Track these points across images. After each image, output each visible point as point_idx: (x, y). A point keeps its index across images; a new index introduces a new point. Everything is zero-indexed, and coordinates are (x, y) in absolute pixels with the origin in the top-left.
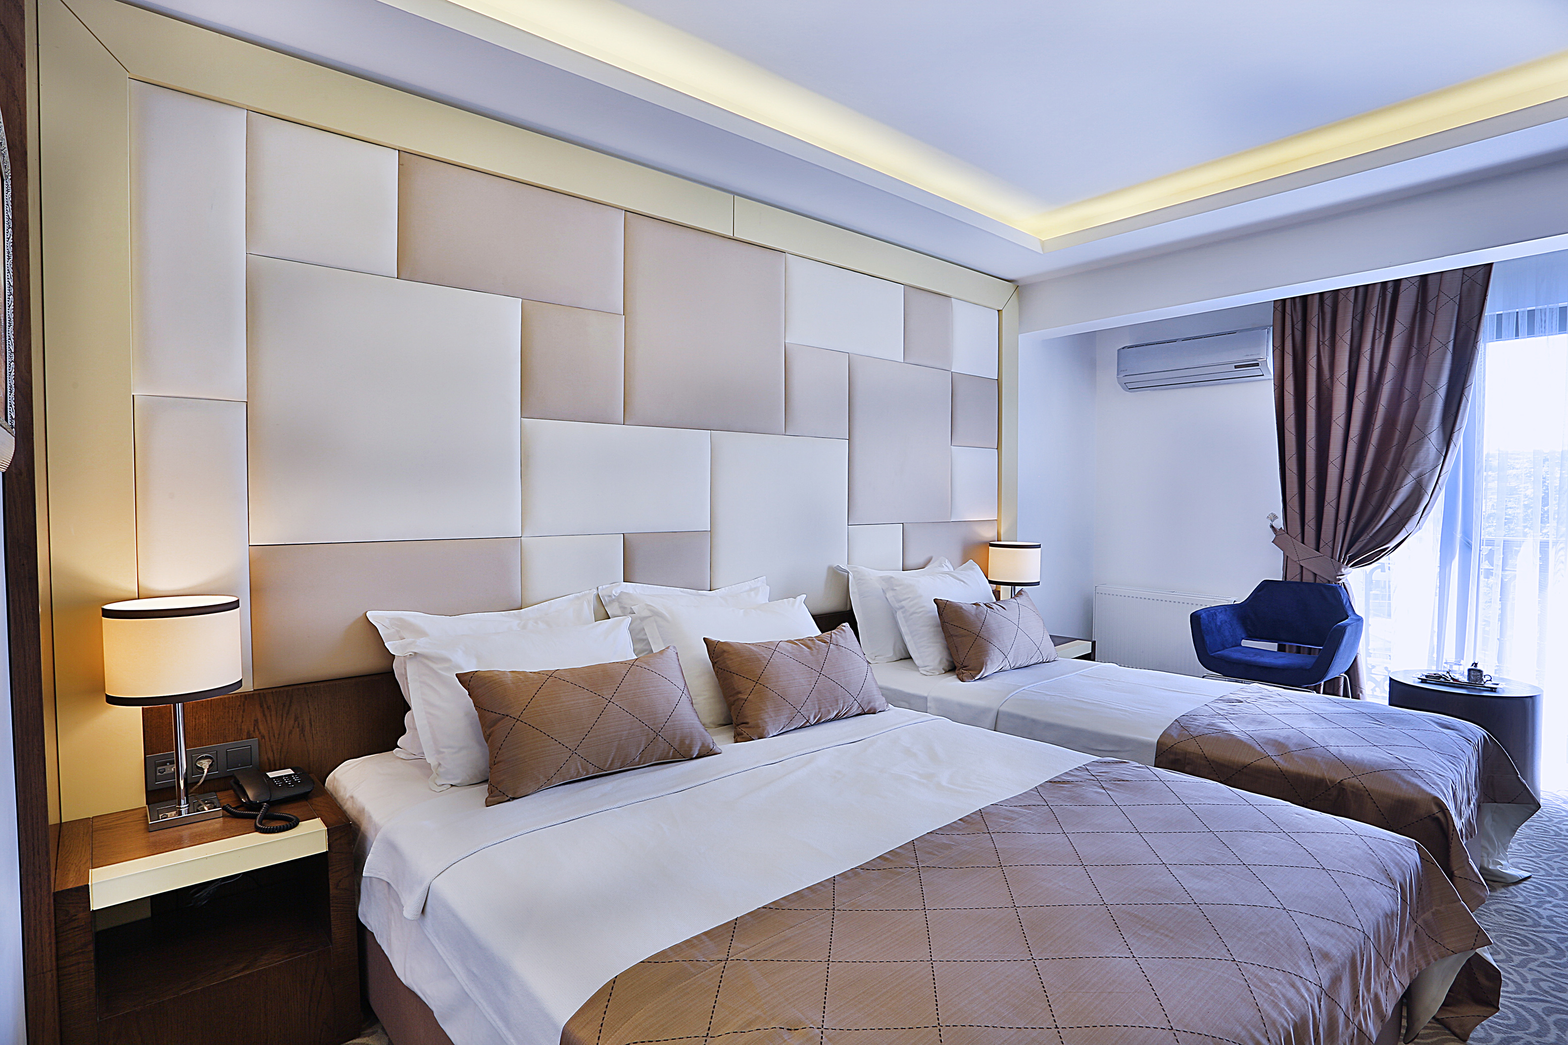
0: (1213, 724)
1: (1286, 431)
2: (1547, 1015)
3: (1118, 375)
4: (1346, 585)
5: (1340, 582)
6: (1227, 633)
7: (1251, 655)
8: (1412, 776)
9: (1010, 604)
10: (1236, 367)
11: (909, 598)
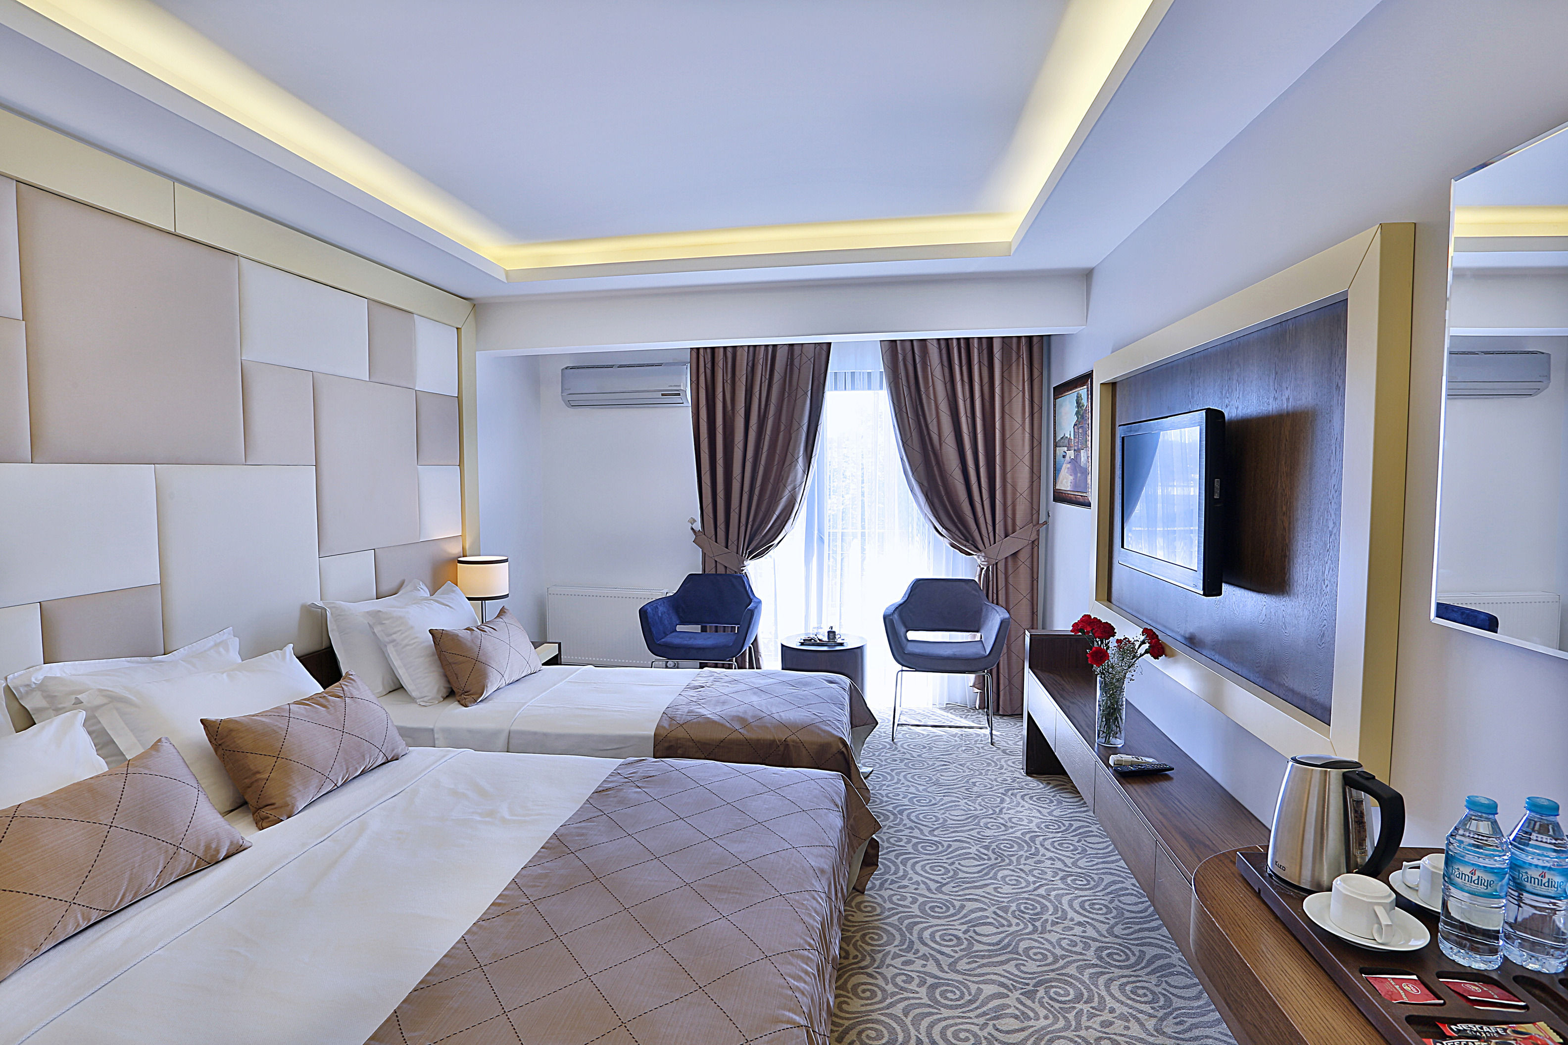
0: (691, 711)
1: (702, 451)
2: (897, 859)
3: (562, 393)
4: (747, 574)
5: (743, 572)
6: (666, 622)
7: (688, 639)
8: (826, 726)
9: (498, 624)
10: (663, 395)
11: (400, 630)
